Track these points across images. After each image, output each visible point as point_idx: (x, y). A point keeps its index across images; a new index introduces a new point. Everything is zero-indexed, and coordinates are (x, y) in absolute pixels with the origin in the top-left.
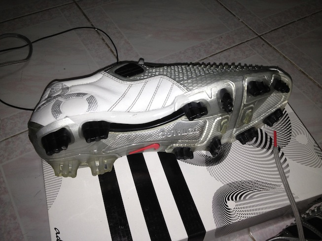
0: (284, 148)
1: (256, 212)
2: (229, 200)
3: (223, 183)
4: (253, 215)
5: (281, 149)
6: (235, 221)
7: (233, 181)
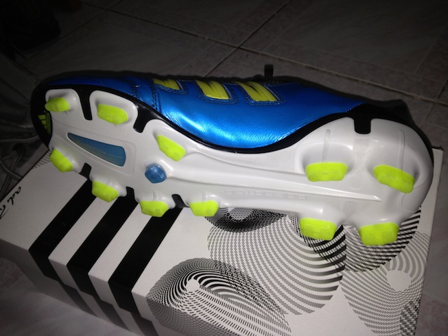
0: (351, 272)
1: (213, 318)
2: (196, 278)
3: (211, 256)
4: (204, 319)
5: (344, 271)
6: (175, 307)
7: (227, 262)
